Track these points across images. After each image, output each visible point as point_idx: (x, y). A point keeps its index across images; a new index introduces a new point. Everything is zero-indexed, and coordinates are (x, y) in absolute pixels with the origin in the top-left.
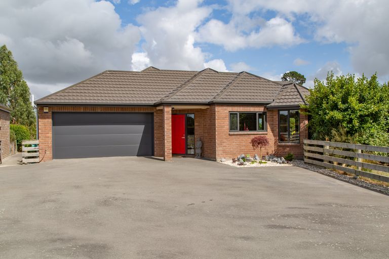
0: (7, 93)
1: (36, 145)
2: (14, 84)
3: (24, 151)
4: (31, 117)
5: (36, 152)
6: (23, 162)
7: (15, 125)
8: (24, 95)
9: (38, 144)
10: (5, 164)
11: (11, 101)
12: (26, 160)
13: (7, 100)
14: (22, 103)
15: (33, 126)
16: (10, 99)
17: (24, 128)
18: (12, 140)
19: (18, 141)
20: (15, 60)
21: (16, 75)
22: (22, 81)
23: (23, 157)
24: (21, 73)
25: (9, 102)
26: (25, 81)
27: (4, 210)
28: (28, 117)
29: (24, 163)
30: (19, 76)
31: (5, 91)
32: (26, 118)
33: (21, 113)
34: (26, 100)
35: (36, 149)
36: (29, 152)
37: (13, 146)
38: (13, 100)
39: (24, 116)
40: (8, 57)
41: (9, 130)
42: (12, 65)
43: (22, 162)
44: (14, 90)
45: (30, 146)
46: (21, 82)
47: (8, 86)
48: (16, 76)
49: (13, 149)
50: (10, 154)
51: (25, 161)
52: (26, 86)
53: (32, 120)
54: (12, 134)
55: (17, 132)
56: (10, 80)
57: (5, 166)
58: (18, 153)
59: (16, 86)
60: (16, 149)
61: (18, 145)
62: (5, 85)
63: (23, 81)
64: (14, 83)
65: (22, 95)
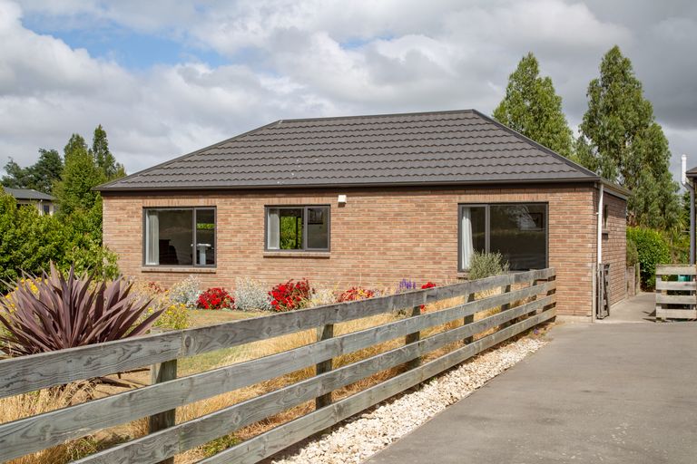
0: (616, 156)
1: (688, 278)
2: (634, 134)
3: (659, 291)
4: (671, 210)
5: (687, 293)
6: (658, 316)
7: (637, 229)
8: (656, 158)
9: (695, 276)
10: (616, 317)
11: (625, 173)
12: (664, 311)
13: (617, 170)
14: (650, 178)
15: (674, 230)
16: (623, 168)
17: (658, 235)
18: (630, 263)
19: (642, 265)
20: (638, 79)
21: (639, 112)
22: (651, 125)
23: (658, 304)
24: (649, 108)
25: (621, 175)
26: (659, 124)
27: (626, 425)
28: (663, 209)
29: (659, 319)
30: (644, 113)
31: (613, 151)
32: (659, 211)
33: (646, 199)
34: (660, 171)
35: (690, 286)
36: (670, 293)
37: (632, 277)
38: (630, 172)
39: (654, 207)
40: (623, 72)
41: (624, 241)
42: (630, 91)
43: (654, 314)
44: (633, 148)
45: (674, 278)
46: (649, 129)
47: (621, 140)
48: (639, 115)
49: (632, 284)
50: (626, 296)
51: (662, 313)
52: (661, 138)
53: (673, 215)
54: (630, 250)
55: (640, 244)
56: (625, 124)
57: (615, 322)
58: (642, 294)
59: (637, 137)
60: (639, 285)
61: (642, 274)
62: (612, 137)
63: (654, 126)
64: (632, 132)
65: (650, 158)
